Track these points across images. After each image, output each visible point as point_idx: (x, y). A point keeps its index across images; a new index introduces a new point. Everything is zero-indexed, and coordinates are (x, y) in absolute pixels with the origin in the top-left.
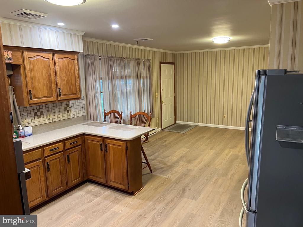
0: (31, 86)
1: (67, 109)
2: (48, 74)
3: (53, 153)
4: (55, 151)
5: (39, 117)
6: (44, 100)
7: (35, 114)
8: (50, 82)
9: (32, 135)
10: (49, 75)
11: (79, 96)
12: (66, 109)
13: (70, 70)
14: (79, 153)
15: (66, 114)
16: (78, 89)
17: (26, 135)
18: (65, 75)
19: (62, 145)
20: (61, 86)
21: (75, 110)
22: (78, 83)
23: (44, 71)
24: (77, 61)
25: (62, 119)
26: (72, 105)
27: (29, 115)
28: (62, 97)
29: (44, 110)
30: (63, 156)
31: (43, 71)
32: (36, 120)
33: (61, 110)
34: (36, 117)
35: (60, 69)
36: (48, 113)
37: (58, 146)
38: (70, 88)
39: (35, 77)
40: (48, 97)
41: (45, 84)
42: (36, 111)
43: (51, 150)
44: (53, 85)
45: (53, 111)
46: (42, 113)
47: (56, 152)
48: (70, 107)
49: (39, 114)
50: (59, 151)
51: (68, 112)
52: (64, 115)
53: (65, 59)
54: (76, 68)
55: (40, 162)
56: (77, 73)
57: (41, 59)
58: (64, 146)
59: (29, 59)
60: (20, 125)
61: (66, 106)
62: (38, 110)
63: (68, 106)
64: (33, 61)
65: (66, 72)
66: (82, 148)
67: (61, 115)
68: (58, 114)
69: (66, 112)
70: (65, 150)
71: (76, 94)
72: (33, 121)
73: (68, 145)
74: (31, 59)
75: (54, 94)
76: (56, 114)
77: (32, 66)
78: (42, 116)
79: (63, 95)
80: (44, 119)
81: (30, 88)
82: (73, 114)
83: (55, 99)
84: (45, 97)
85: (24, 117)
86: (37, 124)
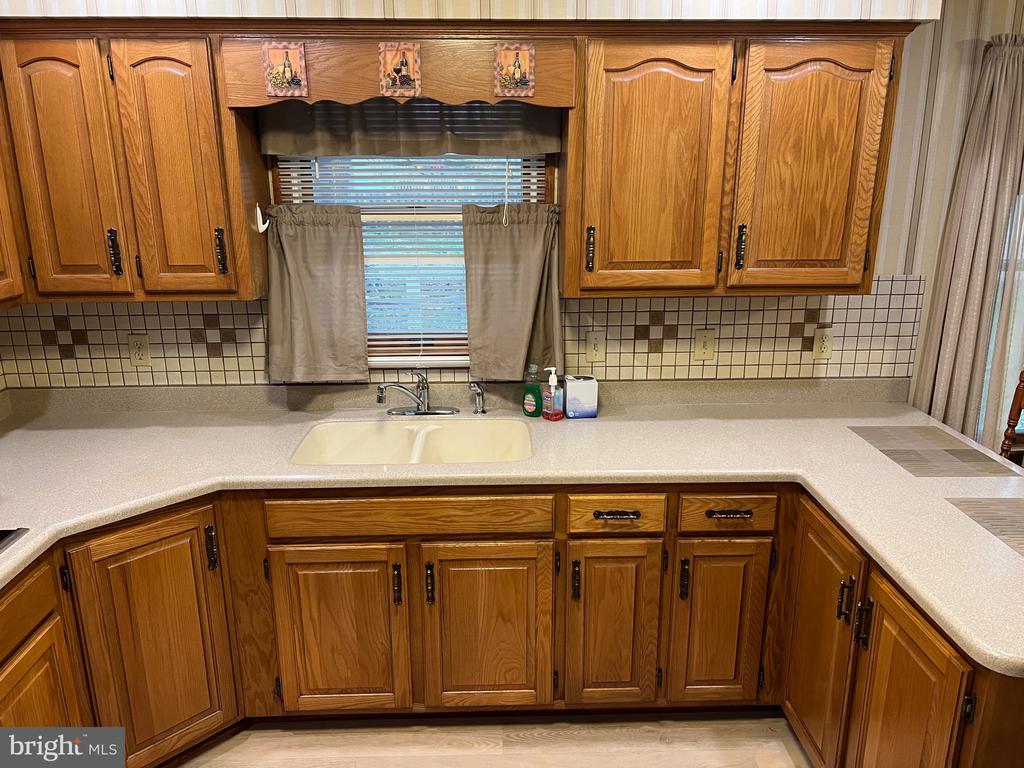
0: (597, 210)
1: (807, 332)
2: (695, 152)
3: (607, 530)
4: (623, 522)
5: (656, 347)
6: (651, 277)
7: (641, 333)
8: (696, 191)
9: (595, 416)
10: (699, 158)
11: (855, 277)
12: (796, 330)
13: (830, 127)
14: (752, 568)
15: (794, 357)
16: (858, 237)
17: (571, 414)
18: (789, 159)
19: (662, 507)
20: (758, 214)
21: (850, 344)
22: (863, 203)
23: (673, 137)
24: (885, 81)
25: (765, 373)
26: (839, 316)
27: (614, 333)
28: (750, 275)
29: (685, 319)
30: (657, 558)
31: (667, 137)
32: (641, 359)
33: (769, 331)
34: (643, 346)
35: (766, 124)
36: (700, 335)
37: (639, 507)
38: (808, 230)
39: (623, 170)
40: (674, 265)
41: (671, 202)
42: (644, 320)
43: (598, 515)
44: (711, 208)
45: (727, 331)
46: (671, 333)
47: (624, 530)
48: (823, 326)
49: (656, 332)
50: (641, 530)
51: (808, 344)
52: (780, 357)
53: (811, 68)
54: (874, 120)
55: (545, 548)
56: (870, 144)
57: (669, 76)
58: (673, 515)
59: (608, 80)
60: (553, 369)
61: (799, 318)
62: (657, 317)
63: (812, 316)
64: (625, 90)
65: (797, 144)
66: (773, 551)
67: (767, 357)
68: (753, 346)
69: (797, 343)
70: (673, 531)
71: (839, 262)
72: (627, 359)
73: (693, 515)
74: (617, 78)
75: (709, 253)
76: (740, 346)
77: (622, 115)
78: (669, 346)
79: (759, 263)
80: (677, 360)
81: (594, 219)
82: (835, 357)
83: (711, 281)
84: (660, 264)
85: (592, 336)
86: (640, 374)
